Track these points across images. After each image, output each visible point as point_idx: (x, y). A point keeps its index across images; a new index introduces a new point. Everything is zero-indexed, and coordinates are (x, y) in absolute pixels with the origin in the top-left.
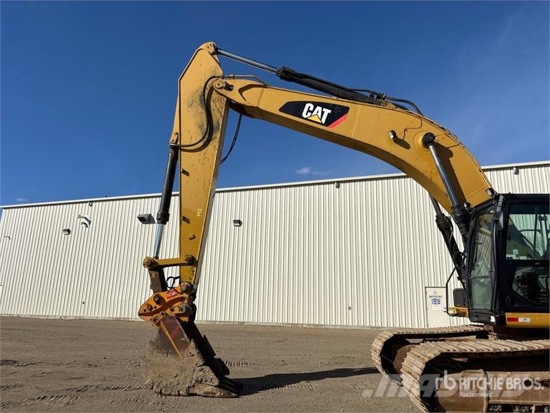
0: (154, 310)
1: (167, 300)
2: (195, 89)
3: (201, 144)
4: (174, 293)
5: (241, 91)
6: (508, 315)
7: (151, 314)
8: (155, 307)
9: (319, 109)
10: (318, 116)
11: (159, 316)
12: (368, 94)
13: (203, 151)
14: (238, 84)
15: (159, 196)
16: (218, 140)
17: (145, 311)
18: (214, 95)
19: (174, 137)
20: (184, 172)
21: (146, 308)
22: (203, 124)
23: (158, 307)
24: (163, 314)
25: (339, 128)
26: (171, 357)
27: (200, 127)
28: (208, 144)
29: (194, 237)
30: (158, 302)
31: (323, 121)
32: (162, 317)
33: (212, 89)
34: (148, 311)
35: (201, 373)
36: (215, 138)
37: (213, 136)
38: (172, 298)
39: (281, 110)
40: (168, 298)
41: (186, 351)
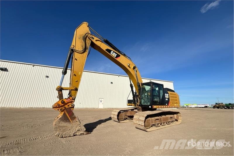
0: (60, 106)
1: (66, 102)
2: (81, 34)
3: (82, 52)
4: (69, 100)
5: (96, 40)
6: (153, 106)
7: (59, 107)
8: (61, 105)
9: (114, 53)
10: (114, 55)
11: (63, 108)
12: (123, 54)
13: (82, 54)
14: (96, 38)
15: (63, 69)
16: (87, 52)
17: (56, 106)
18: (87, 39)
19: (72, 46)
20: (76, 59)
21: (57, 105)
22: (83, 46)
23: (62, 105)
24: (64, 107)
25: (118, 59)
26: (68, 123)
27: (82, 46)
28: (84, 52)
29: (77, 81)
30: (62, 103)
31: (115, 56)
32: (64, 108)
33: (87, 36)
34: (57, 106)
35: (79, 127)
36: (87, 51)
37: (86, 50)
38: (68, 102)
39: (106, 50)
40: (67, 101)
41: (74, 121)
